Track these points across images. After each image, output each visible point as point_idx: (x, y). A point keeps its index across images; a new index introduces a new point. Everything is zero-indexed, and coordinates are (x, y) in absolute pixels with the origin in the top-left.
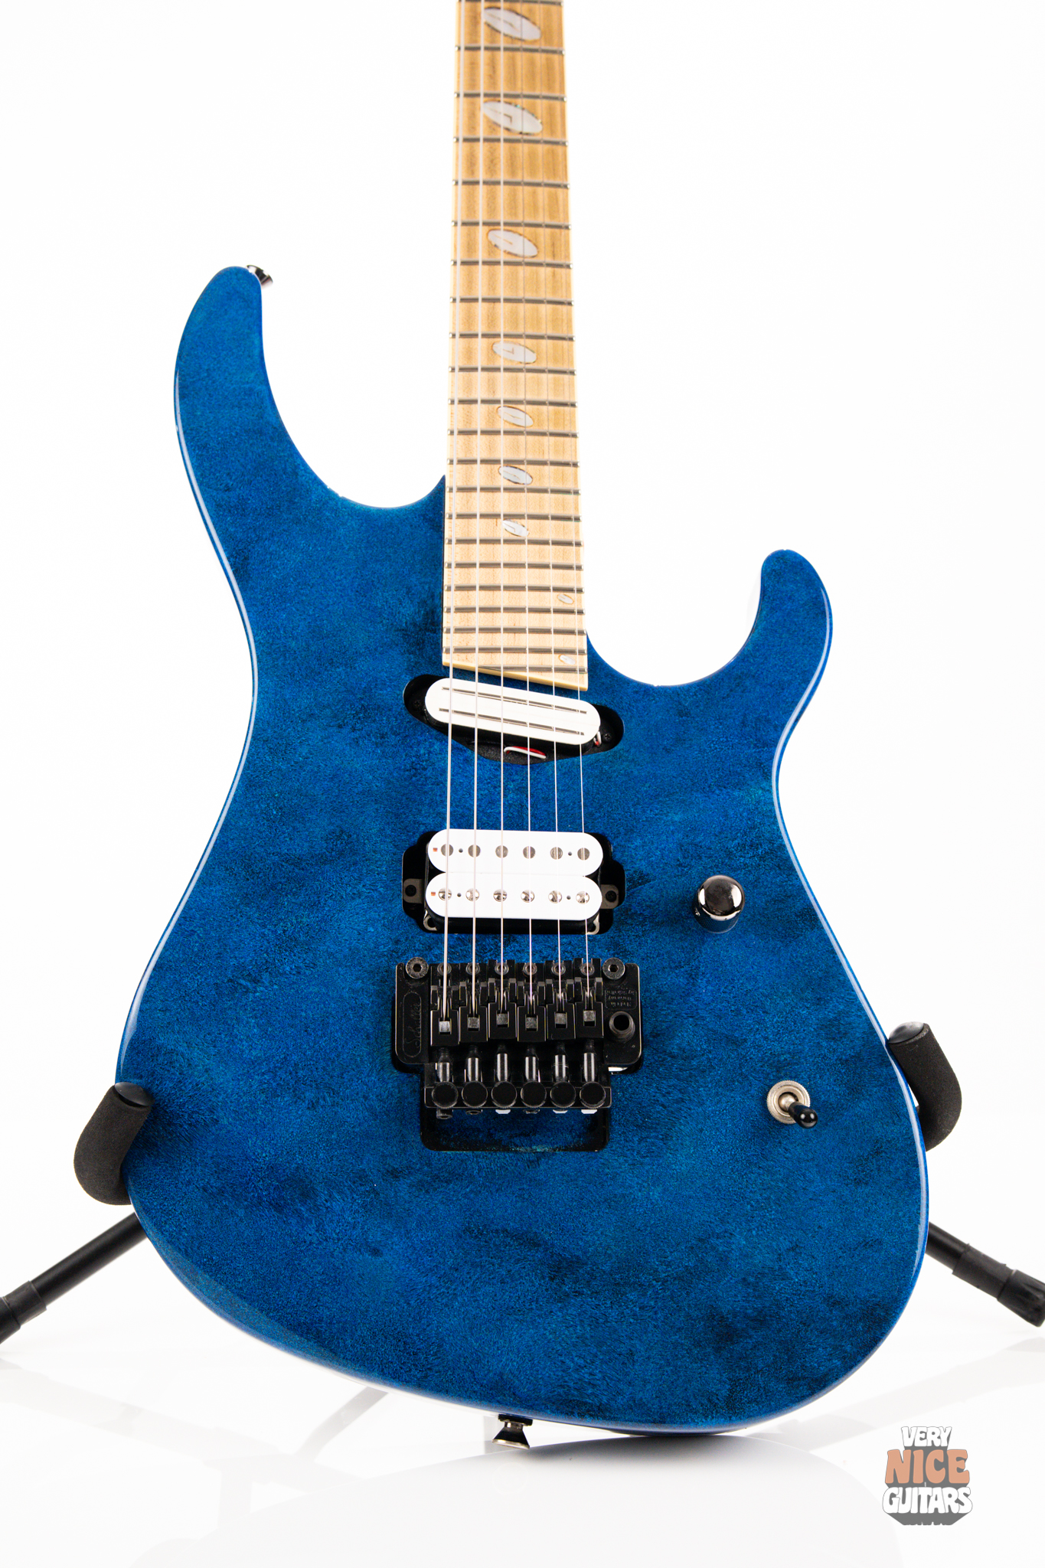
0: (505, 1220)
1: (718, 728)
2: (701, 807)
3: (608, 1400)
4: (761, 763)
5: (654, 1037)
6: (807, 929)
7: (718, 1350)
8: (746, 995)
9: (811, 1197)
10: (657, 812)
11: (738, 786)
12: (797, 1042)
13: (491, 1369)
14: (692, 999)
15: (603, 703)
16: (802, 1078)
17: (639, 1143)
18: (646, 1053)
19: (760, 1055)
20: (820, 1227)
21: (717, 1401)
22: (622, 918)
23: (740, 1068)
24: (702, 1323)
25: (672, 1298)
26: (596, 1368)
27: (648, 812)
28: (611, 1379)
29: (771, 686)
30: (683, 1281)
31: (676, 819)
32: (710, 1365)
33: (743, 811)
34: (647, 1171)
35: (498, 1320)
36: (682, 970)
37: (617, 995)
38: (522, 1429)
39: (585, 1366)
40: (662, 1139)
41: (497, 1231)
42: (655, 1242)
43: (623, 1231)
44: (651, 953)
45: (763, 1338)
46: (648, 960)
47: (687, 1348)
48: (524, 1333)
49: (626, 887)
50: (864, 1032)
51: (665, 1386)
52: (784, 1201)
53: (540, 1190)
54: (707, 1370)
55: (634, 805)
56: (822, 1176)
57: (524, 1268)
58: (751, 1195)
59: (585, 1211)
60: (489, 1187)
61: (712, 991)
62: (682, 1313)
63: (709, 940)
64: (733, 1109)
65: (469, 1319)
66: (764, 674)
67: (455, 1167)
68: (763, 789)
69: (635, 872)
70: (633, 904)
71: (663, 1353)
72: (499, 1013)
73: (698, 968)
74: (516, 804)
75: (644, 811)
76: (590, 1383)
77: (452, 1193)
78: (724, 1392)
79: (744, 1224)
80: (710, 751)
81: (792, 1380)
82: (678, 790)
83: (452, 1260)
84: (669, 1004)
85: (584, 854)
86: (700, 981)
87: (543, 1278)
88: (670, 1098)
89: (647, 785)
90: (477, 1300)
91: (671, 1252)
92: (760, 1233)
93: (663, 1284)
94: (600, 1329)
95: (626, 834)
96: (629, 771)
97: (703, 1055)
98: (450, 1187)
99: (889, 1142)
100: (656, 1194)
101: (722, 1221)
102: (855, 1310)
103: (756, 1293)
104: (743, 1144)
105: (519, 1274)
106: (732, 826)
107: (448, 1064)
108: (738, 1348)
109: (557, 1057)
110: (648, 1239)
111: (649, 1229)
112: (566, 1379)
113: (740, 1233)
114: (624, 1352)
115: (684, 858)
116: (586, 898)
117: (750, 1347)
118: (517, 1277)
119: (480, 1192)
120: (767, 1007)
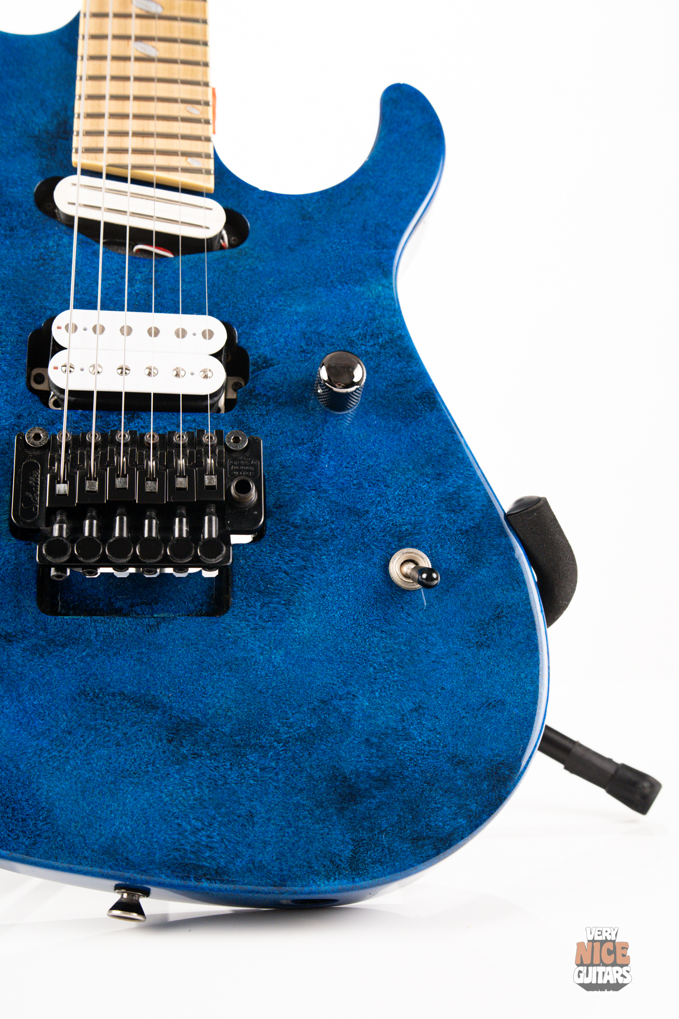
0: (122, 683)
1: (339, 231)
2: (324, 300)
3: (226, 863)
4: (381, 263)
5: (277, 508)
6: (426, 411)
7: (341, 810)
8: (368, 470)
9: (433, 659)
10: (281, 303)
11: (359, 282)
12: (418, 513)
13: (103, 833)
14: (315, 474)
15: (230, 206)
16: (424, 547)
17: (261, 609)
18: (269, 522)
19: (382, 526)
20: (443, 688)
21: (339, 862)
22: (247, 398)
23: (362, 537)
24: (324, 784)
25: (294, 759)
26: (214, 831)
27: (273, 303)
28: (230, 842)
29: (390, 196)
30: (305, 742)
31: (300, 310)
32: (333, 826)
33: (364, 305)
34: (269, 635)
35: (112, 783)
36: (305, 446)
37: (240, 465)
38: (138, 899)
39: (203, 829)
40: (285, 605)
41: (114, 695)
42: (276, 704)
43: (244, 693)
44: (274, 431)
45: (387, 798)
46: (271, 437)
47: (309, 809)
48: (139, 796)
49: (251, 370)
50: (483, 505)
51: (286, 848)
52: (407, 663)
53: (160, 653)
54: (330, 831)
55: (258, 297)
56: (444, 640)
57: (141, 730)
58: (374, 657)
59: (204, 674)
60: (107, 651)
61: (334, 466)
62: (305, 774)
63: (331, 419)
64: (356, 576)
65: (81, 782)
66: (384, 185)
67: (72, 631)
68: (383, 286)
69: (259, 357)
70: (258, 386)
71: (284, 814)
72: (118, 476)
73: (320, 445)
74: (143, 293)
75: (268, 303)
76: (207, 846)
77: (67, 657)
78: (348, 853)
79: (367, 686)
80: (332, 251)
81: (416, 840)
82: (301, 285)
83: (65, 723)
84: (292, 477)
85: (208, 334)
86: (322, 457)
87: (161, 740)
88: (293, 565)
89: (272, 279)
90: (90, 763)
91: (293, 714)
92: (383, 694)
93: (284, 745)
94: (219, 791)
95: (250, 323)
96: (254, 266)
97: (326, 525)
98: (66, 650)
99: (510, 607)
100: (278, 657)
101: (345, 683)
102: (480, 769)
103: (380, 754)
104: (365, 609)
105: (135, 737)
106: (353, 318)
107: (65, 526)
108: (361, 808)
109: (177, 520)
110: (269, 701)
111: (270, 691)
112: (183, 842)
113: (363, 695)
114: (243, 814)
115: (307, 345)
116: (209, 374)
117: (373, 807)
118: (134, 740)
119: (97, 656)
120: (388, 481)
